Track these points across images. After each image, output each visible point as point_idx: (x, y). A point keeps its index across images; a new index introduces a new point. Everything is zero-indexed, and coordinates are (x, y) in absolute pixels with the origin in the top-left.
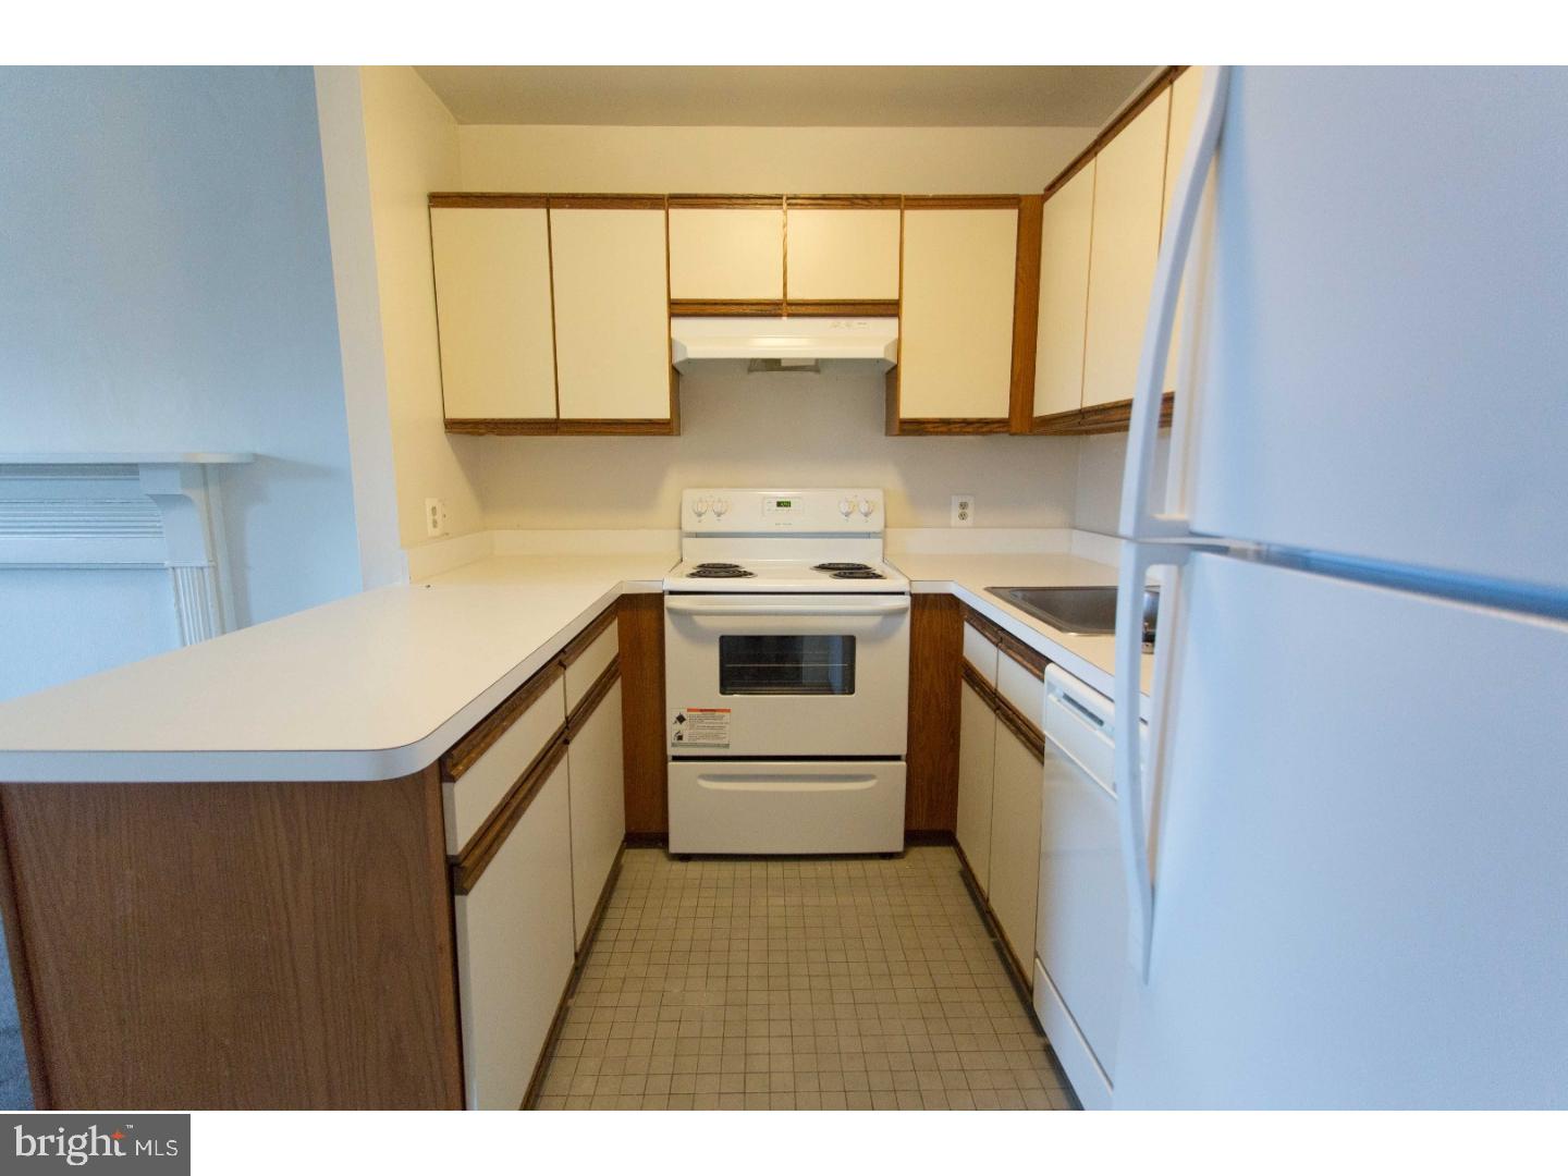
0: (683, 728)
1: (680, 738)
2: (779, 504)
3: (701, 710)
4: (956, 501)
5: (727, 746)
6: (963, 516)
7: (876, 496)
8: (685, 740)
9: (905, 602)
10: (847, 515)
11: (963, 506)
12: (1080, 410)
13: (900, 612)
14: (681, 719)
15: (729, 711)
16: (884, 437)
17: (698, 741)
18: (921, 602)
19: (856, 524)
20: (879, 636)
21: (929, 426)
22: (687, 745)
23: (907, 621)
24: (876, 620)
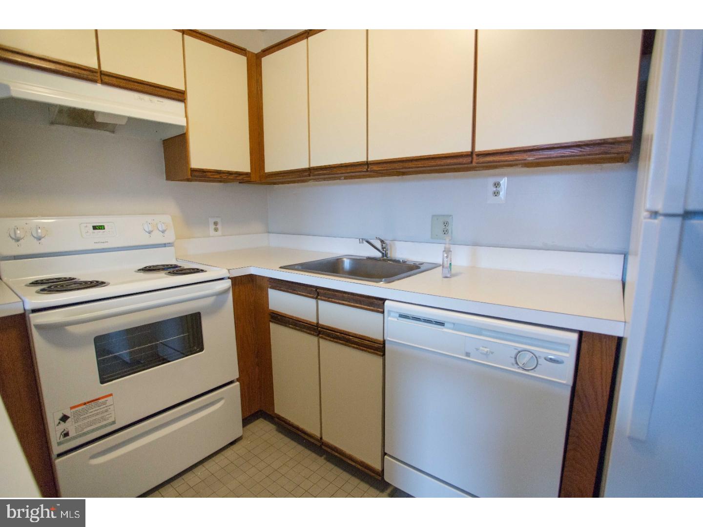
0: (69, 426)
1: (66, 435)
2: (95, 228)
3: (85, 404)
4: (211, 221)
5: (114, 423)
6: (216, 230)
7: (167, 219)
8: (72, 434)
9: (227, 284)
10: (150, 233)
11: (216, 223)
12: (309, 168)
13: (226, 291)
14: (64, 418)
15: (111, 395)
16: (165, 181)
17: (85, 430)
18: (237, 282)
19: (157, 238)
20: (215, 308)
21: (209, 174)
22: (75, 438)
23: (230, 296)
24: (212, 299)
